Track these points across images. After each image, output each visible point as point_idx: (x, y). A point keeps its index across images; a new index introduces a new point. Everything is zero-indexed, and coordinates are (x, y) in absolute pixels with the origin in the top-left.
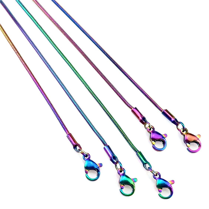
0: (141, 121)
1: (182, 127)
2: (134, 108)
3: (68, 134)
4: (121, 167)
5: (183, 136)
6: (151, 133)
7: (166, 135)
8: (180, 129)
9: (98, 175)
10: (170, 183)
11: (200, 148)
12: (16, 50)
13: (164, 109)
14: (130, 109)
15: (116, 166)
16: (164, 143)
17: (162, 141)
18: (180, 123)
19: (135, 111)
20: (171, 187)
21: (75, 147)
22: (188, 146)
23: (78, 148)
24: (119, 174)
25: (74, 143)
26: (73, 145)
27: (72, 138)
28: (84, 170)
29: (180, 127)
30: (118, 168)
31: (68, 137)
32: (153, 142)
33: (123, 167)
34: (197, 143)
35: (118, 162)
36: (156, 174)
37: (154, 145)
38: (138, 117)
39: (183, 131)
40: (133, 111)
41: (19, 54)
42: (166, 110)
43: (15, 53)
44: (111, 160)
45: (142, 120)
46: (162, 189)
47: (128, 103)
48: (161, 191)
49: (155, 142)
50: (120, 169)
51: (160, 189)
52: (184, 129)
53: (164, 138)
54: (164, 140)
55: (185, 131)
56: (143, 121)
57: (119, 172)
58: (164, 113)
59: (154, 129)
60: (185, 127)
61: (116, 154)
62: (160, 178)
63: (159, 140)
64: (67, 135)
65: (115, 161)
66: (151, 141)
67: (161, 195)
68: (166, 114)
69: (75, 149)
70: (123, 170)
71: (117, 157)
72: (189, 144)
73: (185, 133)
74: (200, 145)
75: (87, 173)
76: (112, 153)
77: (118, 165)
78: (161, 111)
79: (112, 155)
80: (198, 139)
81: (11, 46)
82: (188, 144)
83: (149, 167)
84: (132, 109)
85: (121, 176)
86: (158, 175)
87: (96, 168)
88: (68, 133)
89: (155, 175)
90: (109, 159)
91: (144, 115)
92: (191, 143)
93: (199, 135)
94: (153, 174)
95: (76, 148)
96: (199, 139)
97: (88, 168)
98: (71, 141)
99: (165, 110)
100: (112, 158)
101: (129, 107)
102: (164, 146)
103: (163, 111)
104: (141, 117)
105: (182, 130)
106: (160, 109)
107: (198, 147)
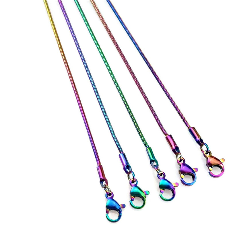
0: (174, 151)
1: (206, 149)
2: (169, 135)
3: (99, 166)
4: (133, 177)
5: (205, 159)
6: (180, 166)
7: (197, 169)
8: (204, 151)
9: (120, 217)
10: (174, 185)
11: (223, 173)
12: (67, 65)
13: (191, 126)
14: (165, 135)
15: (128, 176)
16: (194, 177)
17: (192, 175)
18: (204, 144)
19: (169, 139)
20: (174, 189)
21: (102, 181)
22: (210, 170)
23: (104, 183)
24: (131, 184)
25: (102, 177)
26: (101, 179)
27: (101, 170)
28: (105, 209)
29: (204, 148)
30: (130, 179)
31: (97, 168)
32: (182, 175)
33: (136, 177)
34: (221, 167)
35: (131, 172)
36: (161, 173)
37: (182, 178)
38: (171, 146)
39: (207, 153)
40: (167, 138)
41: (69, 70)
42: (194, 128)
43: (66, 68)
44: (124, 169)
45: (174, 149)
46: (164, 190)
47: (163, 128)
48: (163, 192)
49: (184, 175)
50: (132, 180)
51: (163, 190)
52: (208, 152)
53: (194, 172)
54: (194, 175)
55: (209, 154)
56: (176, 150)
57: (131, 183)
58: (190, 130)
59: (184, 161)
60: (210, 149)
61: (130, 164)
62: (164, 178)
63: (189, 174)
64: (97, 166)
65: (128, 171)
66: (179, 173)
67: (162, 196)
68: (193, 132)
69: (101, 183)
70: (135, 181)
71: (131, 167)
72: (212, 167)
73: (208, 155)
74: (223, 170)
75: (107, 212)
76: (126, 162)
77: (131, 176)
78: (188, 128)
79: (126, 164)
80: (221, 163)
81: (63, 60)
82: (210, 168)
83: (156, 165)
84: (167, 135)
85: (133, 187)
86: (163, 175)
87: (118, 208)
88: (99, 164)
89: (159, 175)
90: (122, 167)
91: (178, 145)
92: (214, 167)
93: (224, 160)
94: (157, 173)
95: (103, 183)
96: (223, 163)
97: (110, 208)
98: (99, 174)
99: (192, 128)
100: (126, 167)
101: (164, 133)
102: (193, 181)
103: (189, 128)
104: (175, 146)
105: (205, 152)
106: (188, 125)
107: (221, 171)
